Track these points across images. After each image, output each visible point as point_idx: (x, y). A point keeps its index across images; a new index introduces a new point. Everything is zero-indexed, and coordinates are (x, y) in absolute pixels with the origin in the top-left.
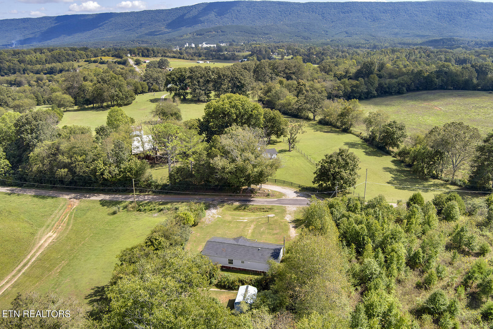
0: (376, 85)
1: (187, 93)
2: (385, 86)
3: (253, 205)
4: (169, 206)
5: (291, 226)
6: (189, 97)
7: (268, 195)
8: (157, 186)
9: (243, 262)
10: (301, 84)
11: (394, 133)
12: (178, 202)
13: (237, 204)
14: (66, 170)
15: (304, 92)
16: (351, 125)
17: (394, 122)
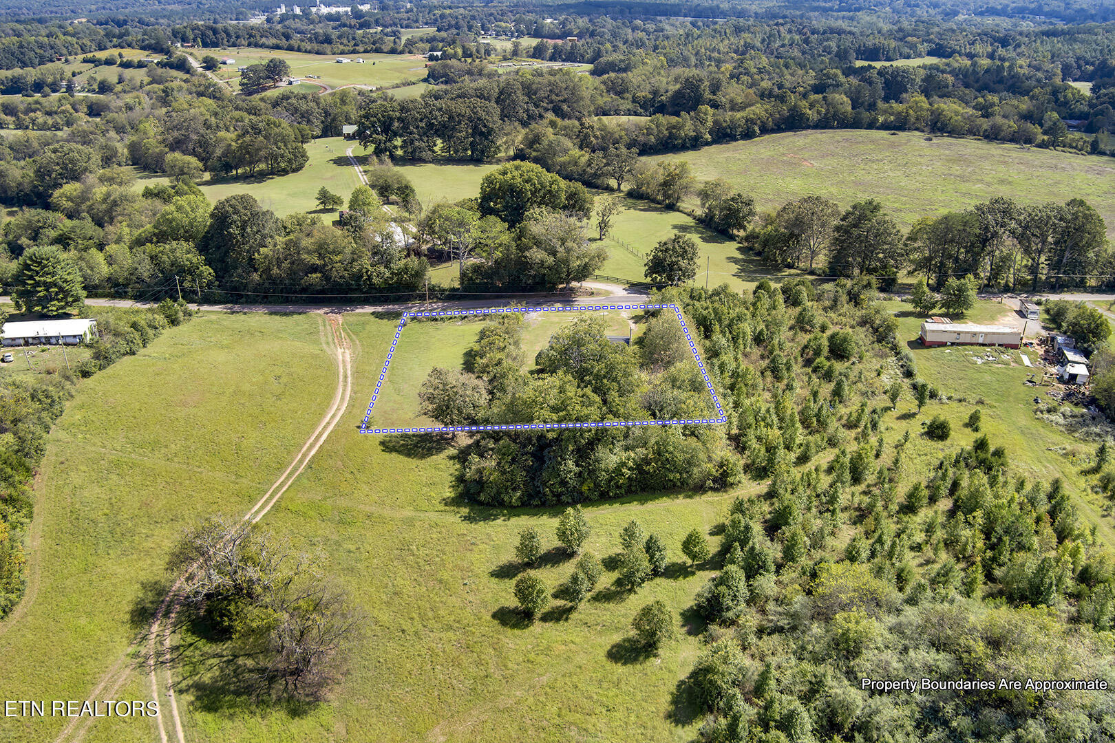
0: (710, 123)
1: (395, 147)
2: (724, 125)
5: (631, 322)
6: (400, 152)
7: (591, 294)
8: (443, 291)
10: (587, 125)
11: (738, 210)
14: (319, 275)
15: (592, 139)
16: (679, 198)
17: (739, 195)
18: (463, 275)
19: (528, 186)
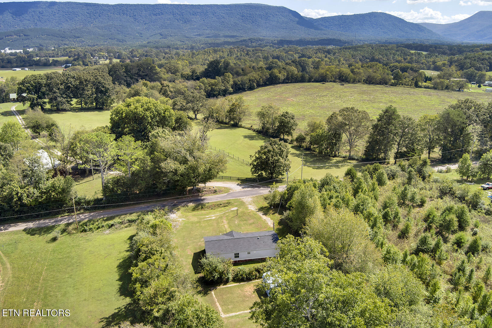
0: (231, 82)
1: (45, 103)
2: (239, 83)
3: (208, 203)
4: (117, 220)
5: (260, 214)
6: (48, 106)
7: (215, 192)
8: (88, 203)
9: (249, 253)
10: (165, 85)
11: (288, 123)
12: (126, 214)
13: (191, 205)
15: (169, 93)
16: (240, 119)
17: (287, 113)
18: (105, 188)
19: (148, 113)
